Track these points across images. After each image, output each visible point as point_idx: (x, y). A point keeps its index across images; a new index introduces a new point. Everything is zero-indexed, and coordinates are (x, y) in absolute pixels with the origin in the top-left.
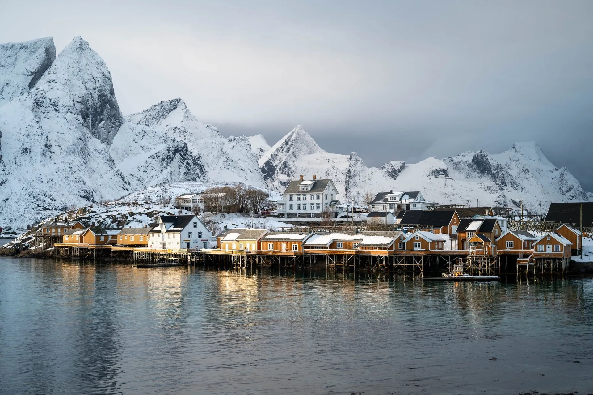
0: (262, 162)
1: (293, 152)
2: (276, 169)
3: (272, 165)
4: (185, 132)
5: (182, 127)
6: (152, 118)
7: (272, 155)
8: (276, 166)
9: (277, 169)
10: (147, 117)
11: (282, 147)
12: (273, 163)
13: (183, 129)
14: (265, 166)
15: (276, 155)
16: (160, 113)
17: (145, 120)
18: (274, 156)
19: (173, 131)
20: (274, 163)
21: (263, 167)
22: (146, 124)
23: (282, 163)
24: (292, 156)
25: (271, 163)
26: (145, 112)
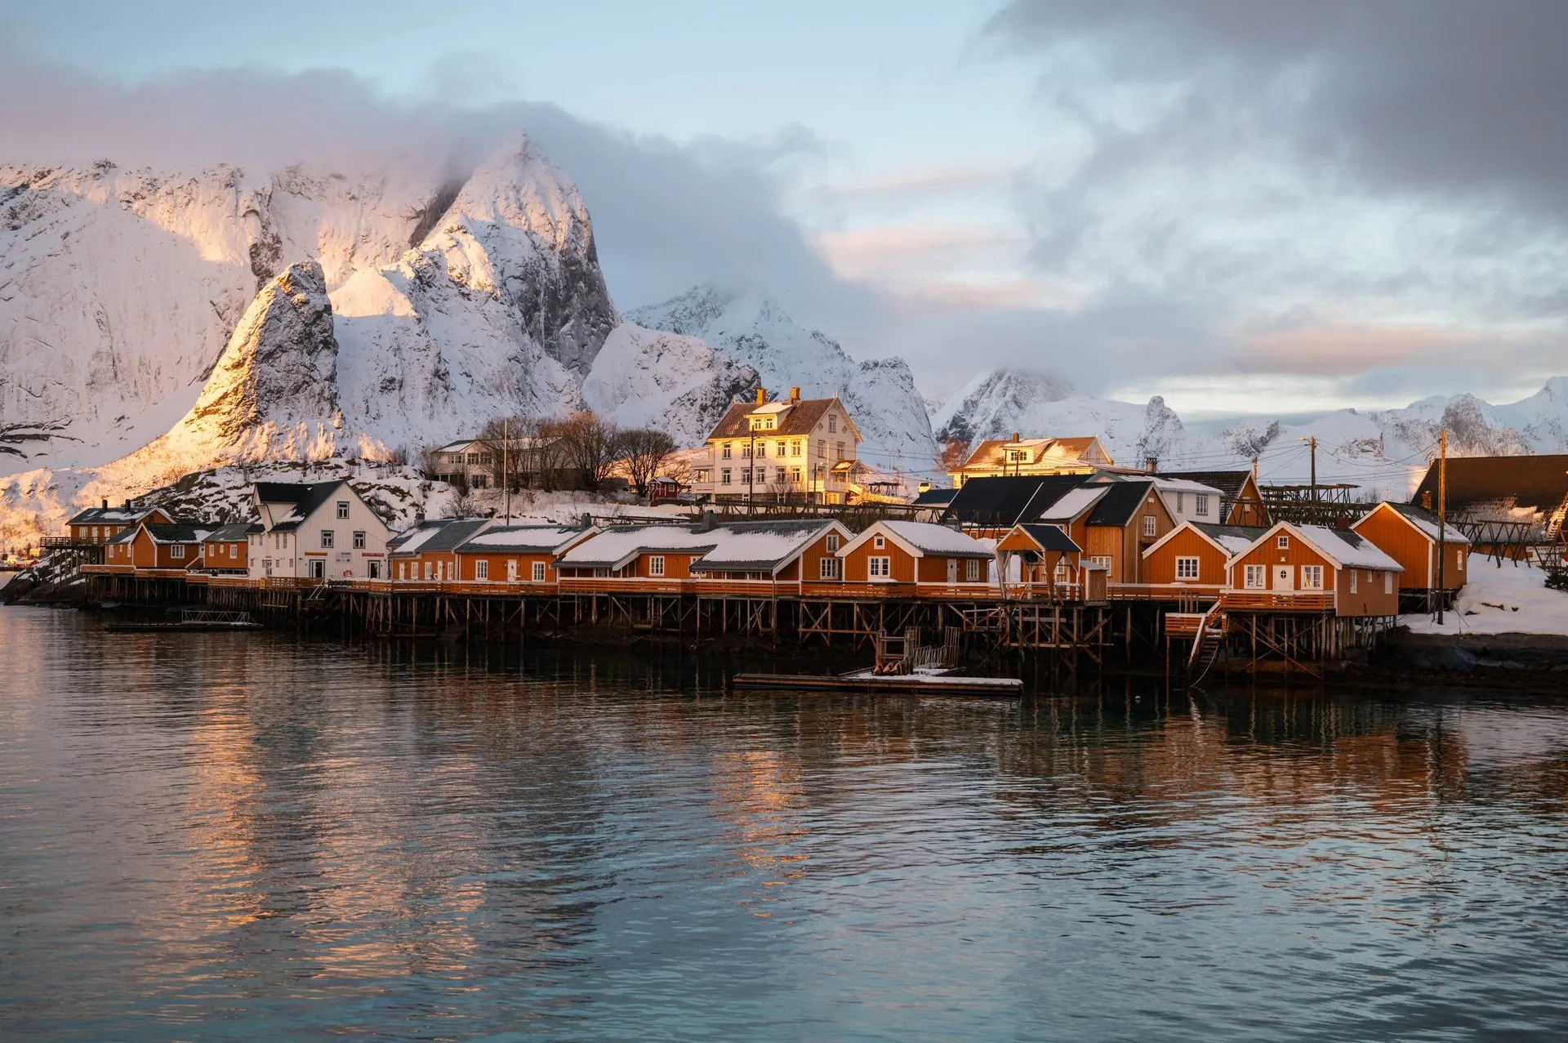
0: (940, 422)
1: (1014, 397)
2: (974, 434)
3: (966, 427)
4: (762, 348)
5: (756, 336)
6: (688, 315)
7: (966, 404)
8: (974, 427)
9: (978, 435)
10: (677, 314)
11: (988, 385)
12: (968, 420)
13: (757, 340)
14: (950, 429)
15: (974, 403)
16: (708, 305)
17: (673, 320)
18: (971, 405)
19: (735, 346)
20: (971, 421)
21: (944, 430)
22: (675, 330)
23: (988, 421)
24: (1012, 406)
25: (964, 420)
26: (672, 302)
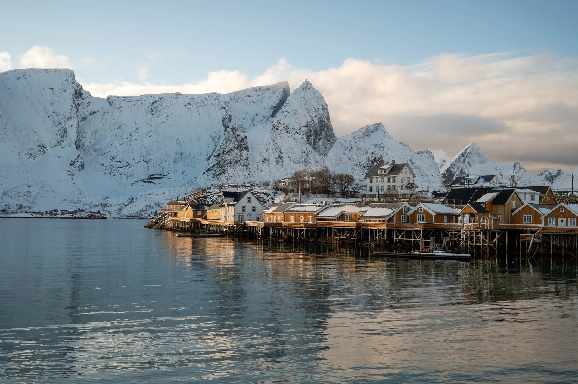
0: (443, 171)
1: (468, 162)
2: (455, 175)
3: (452, 172)
4: (384, 147)
5: (381, 143)
6: (359, 137)
7: (451, 165)
8: (454, 172)
10: (356, 137)
11: (459, 158)
12: (452, 170)
13: (382, 145)
14: (446, 173)
15: (454, 165)
16: (365, 134)
17: (354, 139)
19: (375, 147)
20: (453, 170)
21: (444, 174)
22: (355, 142)
23: (459, 170)
24: (467, 165)
25: (451, 170)
26: (354, 133)
